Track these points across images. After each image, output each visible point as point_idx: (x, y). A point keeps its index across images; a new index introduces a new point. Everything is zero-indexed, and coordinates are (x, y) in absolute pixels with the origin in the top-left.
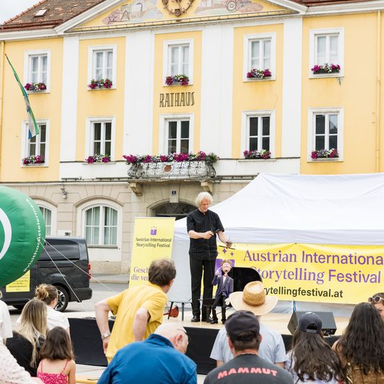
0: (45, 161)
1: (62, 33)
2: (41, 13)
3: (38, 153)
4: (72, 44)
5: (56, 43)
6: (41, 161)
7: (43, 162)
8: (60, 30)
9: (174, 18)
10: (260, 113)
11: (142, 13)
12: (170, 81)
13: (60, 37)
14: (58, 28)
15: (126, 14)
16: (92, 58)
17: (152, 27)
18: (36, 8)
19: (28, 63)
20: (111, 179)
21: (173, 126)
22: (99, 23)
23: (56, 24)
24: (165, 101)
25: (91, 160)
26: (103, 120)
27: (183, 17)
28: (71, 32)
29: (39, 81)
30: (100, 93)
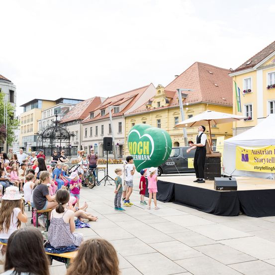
0: (252, 118)
1: (256, 69)
2: (249, 63)
3: (249, 116)
4: (260, 73)
5: (254, 73)
6: (250, 119)
7: (251, 119)
8: (255, 68)
13: (255, 71)
16: (268, 77)
18: (247, 61)
19: (244, 82)
22: (270, 63)
23: (253, 66)
26: (273, 100)
28: (259, 68)
29: (249, 88)
30: (272, 91)
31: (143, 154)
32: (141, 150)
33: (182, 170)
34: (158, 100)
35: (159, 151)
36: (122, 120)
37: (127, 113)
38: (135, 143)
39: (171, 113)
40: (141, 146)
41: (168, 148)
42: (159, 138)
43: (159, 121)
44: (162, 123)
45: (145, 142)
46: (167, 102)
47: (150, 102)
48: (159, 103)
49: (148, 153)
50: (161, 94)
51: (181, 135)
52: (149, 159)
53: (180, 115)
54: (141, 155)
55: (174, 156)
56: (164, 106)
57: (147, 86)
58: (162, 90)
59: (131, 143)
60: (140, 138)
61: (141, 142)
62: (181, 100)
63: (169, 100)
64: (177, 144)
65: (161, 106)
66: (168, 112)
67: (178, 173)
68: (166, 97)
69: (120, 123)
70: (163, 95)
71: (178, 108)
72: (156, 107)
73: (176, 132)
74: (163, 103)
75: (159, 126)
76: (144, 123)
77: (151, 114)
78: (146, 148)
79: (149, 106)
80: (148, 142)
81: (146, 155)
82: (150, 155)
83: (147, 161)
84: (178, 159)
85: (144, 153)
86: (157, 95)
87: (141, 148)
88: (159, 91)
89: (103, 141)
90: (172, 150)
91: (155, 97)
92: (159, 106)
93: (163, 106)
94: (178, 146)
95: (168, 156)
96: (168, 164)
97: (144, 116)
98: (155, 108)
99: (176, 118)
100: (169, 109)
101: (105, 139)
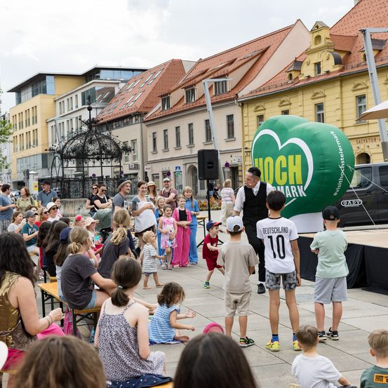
31: (287, 183)
32: (284, 174)
33: (379, 216)
34: (315, 58)
35: (324, 174)
36: (235, 110)
37: (244, 93)
38: (269, 159)
39: (349, 87)
40: (284, 166)
41: (346, 168)
42: (323, 145)
43: (320, 107)
44: (328, 111)
45: (291, 158)
46: (338, 61)
47: (298, 64)
48: (318, 65)
49: (299, 181)
50: (323, 43)
51: (373, 137)
52: (302, 193)
53: (371, 90)
54: (284, 186)
55: (360, 186)
56: (331, 71)
57: (290, 28)
58: (324, 34)
59: (261, 160)
60: (280, 147)
61: (282, 158)
62: (371, 54)
63: (342, 56)
64: (365, 157)
65: (322, 73)
66: (341, 86)
67: (371, 223)
68: (335, 50)
69: (230, 117)
70: (328, 47)
71: (365, 73)
72: (313, 75)
73: (362, 131)
74: (329, 66)
75: (320, 118)
76: (286, 112)
77: (300, 93)
78: (296, 169)
79: (294, 75)
80: (298, 157)
81: (296, 185)
82: (304, 185)
83: (299, 198)
84: (369, 192)
85: (292, 182)
86: (314, 47)
87: (283, 170)
88: (318, 38)
89: (196, 160)
90: (355, 171)
91: (309, 52)
92: (319, 71)
93: (328, 72)
94: (368, 162)
95: (346, 185)
96: (346, 203)
97: (284, 98)
98: (309, 77)
99: (361, 98)
100: (342, 79)
101: (202, 154)
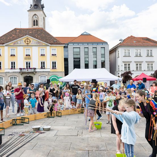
0: (1, 69)
4: (6, 48)
8: (4, 45)
9: (27, 45)
10: (43, 61)
11: (20, 43)
12: (27, 55)
13: (4, 46)
14: (3, 45)
15: (18, 43)
16: (10, 50)
17: (23, 46)
20: (16, 72)
21: (27, 63)
22: (12, 44)
24: (25, 59)
25: (11, 69)
26: (13, 62)
27: (28, 45)
28: (6, 46)
30: (12, 57)
